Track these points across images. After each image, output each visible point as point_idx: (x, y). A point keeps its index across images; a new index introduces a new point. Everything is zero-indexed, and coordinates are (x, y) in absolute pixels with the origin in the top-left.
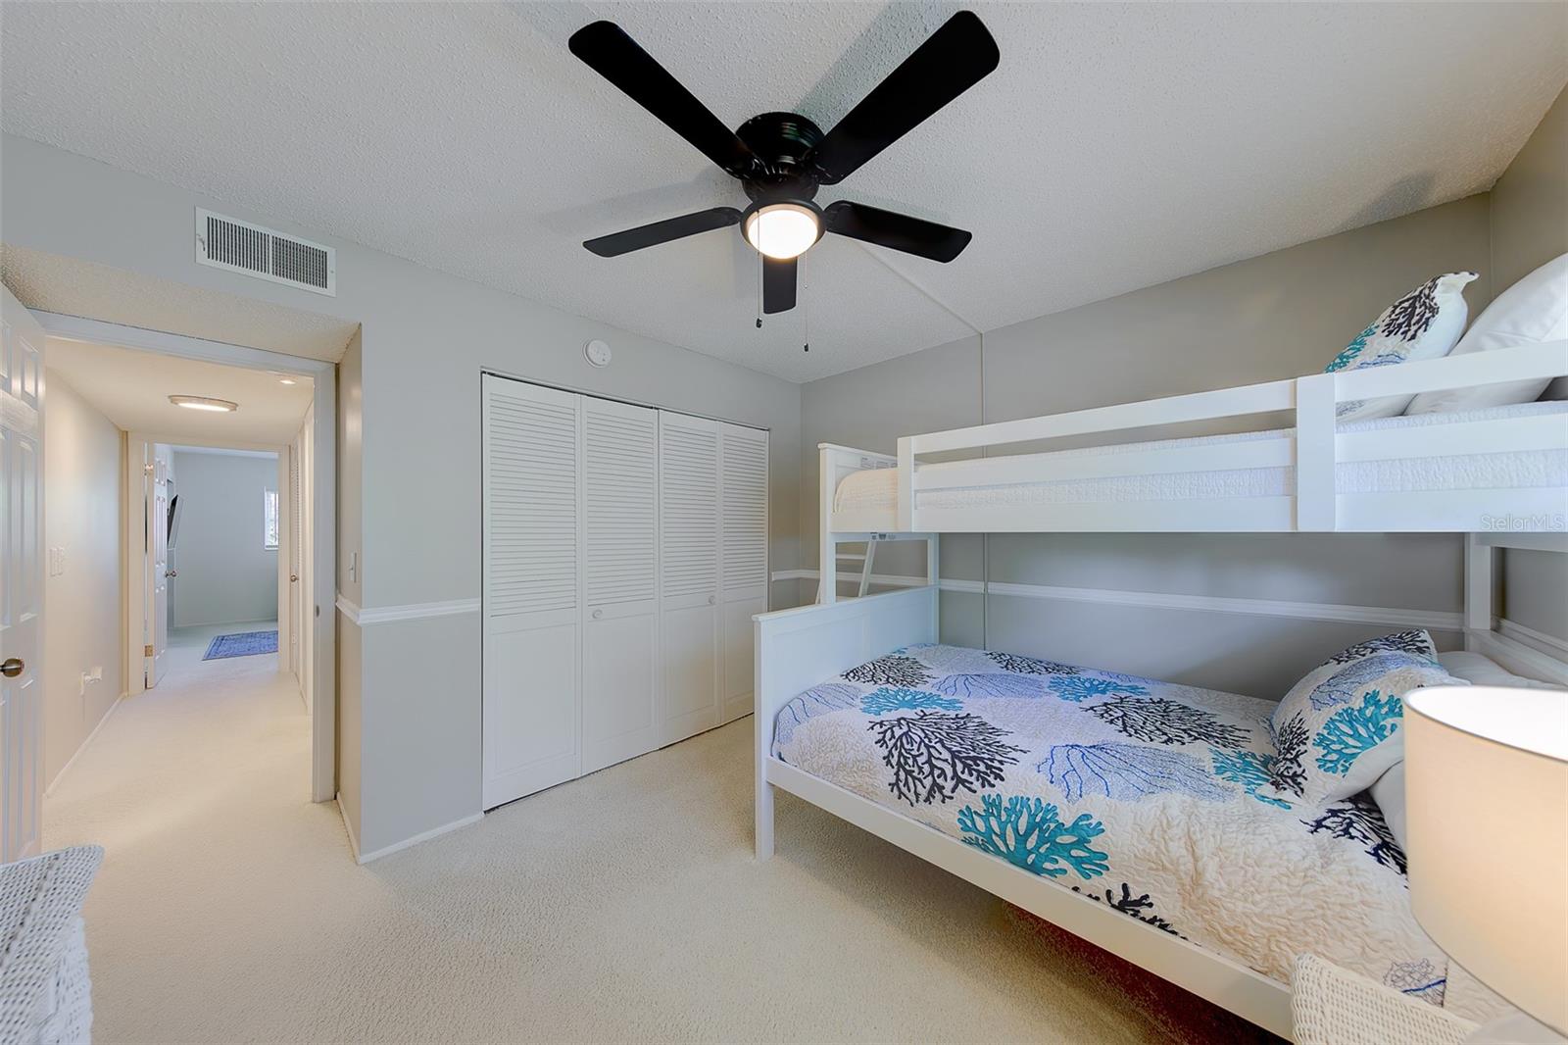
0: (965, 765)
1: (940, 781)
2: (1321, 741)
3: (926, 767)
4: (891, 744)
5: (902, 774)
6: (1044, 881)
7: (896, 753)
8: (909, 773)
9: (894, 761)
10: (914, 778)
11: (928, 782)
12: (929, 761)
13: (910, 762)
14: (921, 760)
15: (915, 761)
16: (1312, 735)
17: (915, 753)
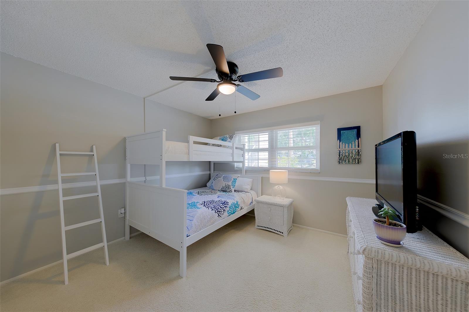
0: (224, 204)
1: (224, 209)
2: (232, 185)
3: (221, 208)
4: (214, 209)
5: (219, 213)
6: (236, 213)
7: (216, 210)
8: (219, 212)
9: (217, 212)
10: (221, 212)
11: (223, 211)
12: (221, 207)
13: (218, 209)
14: (219, 208)
15: (219, 209)
16: (231, 185)
17: (218, 208)
